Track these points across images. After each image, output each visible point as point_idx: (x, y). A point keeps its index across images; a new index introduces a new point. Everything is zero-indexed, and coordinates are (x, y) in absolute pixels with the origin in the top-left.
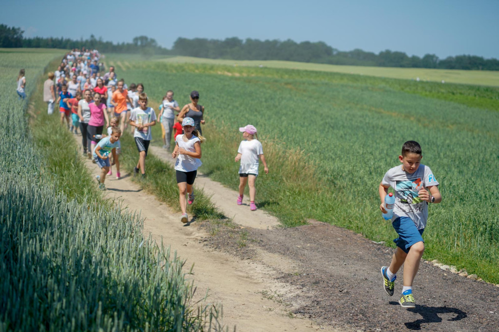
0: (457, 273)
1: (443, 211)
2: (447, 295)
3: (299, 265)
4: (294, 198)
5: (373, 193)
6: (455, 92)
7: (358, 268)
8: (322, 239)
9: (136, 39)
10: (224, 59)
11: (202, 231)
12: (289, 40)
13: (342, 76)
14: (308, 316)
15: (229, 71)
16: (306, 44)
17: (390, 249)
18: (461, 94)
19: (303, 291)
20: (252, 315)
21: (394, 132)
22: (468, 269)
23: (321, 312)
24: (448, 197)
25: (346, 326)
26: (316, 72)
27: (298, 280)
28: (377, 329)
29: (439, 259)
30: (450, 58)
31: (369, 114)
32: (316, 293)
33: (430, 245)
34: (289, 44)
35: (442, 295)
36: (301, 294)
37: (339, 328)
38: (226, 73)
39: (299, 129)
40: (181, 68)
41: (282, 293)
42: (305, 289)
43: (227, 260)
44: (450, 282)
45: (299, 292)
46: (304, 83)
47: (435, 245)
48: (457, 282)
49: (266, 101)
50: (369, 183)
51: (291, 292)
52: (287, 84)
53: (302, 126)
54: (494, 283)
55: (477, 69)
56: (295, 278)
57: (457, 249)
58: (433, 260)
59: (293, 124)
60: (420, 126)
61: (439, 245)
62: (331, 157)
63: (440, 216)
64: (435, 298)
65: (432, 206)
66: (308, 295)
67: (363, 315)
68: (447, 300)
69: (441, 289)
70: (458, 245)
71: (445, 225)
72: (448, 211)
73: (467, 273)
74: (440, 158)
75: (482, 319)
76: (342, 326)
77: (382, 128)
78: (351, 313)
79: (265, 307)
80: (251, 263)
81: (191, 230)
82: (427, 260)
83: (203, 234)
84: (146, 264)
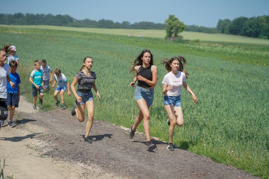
1: (127, 100)
2: (127, 143)
3: (48, 131)
4: (48, 96)
6: (138, 40)
7: (80, 131)
8: (62, 117)
10: (14, 25)
12: (50, 14)
13: (78, 33)
14: (51, 157)
15: (16, 31)
16: (59, 16)
17: (98, 121)
18: (141, 41)
19: (49, 144)
20: (20, 157)
21: (104, 61)
22: (139, 130)
23: (59, 154)
24: (129, 93)
25: (72, 160)
26: (64, 31)
27: (47, 138)
28: (88, 162)
29: (124, 125)
30: (136, 23)
31: (92, 52)
32: (56, 145)
33: (120, 118)
34: (50, 16)
35: (124, 143)
36: (48, 145)
37: (68, 162)
38: (14, 32)
39: (52, 60)
41: (37, 145)
42: (50, 143)
43: (9, 129)
45: (47, 144)
46: (57, 37)
47: (122, 118)
49: (36, 46)
51: (43, 144)
52: (48, 37)
53: (54, 59)
54: (152, 136)
55: (151, 29)
56: (45, 137)
57: (133, 119)
58: (121, 126)
59: (49, 58)
60: (119, 58)
61: (124, 118)
62: (69, 74)
63: (125, 103)
64: (120, 145)
65: (121, 98)
66: (52, 145)
67: (81, 154)
68: (126, 146)
69: (123, 140)
70: (134, 118)
71: (128, 107)
72: (129, 100)
73: (138, 132)
74: (128, 74)
75: (144, 154)
76: (70, 161)
77: (98, 59)
78: (74, 154)
79: (28, 152)
80: (22, 130)
82: (118, 126)
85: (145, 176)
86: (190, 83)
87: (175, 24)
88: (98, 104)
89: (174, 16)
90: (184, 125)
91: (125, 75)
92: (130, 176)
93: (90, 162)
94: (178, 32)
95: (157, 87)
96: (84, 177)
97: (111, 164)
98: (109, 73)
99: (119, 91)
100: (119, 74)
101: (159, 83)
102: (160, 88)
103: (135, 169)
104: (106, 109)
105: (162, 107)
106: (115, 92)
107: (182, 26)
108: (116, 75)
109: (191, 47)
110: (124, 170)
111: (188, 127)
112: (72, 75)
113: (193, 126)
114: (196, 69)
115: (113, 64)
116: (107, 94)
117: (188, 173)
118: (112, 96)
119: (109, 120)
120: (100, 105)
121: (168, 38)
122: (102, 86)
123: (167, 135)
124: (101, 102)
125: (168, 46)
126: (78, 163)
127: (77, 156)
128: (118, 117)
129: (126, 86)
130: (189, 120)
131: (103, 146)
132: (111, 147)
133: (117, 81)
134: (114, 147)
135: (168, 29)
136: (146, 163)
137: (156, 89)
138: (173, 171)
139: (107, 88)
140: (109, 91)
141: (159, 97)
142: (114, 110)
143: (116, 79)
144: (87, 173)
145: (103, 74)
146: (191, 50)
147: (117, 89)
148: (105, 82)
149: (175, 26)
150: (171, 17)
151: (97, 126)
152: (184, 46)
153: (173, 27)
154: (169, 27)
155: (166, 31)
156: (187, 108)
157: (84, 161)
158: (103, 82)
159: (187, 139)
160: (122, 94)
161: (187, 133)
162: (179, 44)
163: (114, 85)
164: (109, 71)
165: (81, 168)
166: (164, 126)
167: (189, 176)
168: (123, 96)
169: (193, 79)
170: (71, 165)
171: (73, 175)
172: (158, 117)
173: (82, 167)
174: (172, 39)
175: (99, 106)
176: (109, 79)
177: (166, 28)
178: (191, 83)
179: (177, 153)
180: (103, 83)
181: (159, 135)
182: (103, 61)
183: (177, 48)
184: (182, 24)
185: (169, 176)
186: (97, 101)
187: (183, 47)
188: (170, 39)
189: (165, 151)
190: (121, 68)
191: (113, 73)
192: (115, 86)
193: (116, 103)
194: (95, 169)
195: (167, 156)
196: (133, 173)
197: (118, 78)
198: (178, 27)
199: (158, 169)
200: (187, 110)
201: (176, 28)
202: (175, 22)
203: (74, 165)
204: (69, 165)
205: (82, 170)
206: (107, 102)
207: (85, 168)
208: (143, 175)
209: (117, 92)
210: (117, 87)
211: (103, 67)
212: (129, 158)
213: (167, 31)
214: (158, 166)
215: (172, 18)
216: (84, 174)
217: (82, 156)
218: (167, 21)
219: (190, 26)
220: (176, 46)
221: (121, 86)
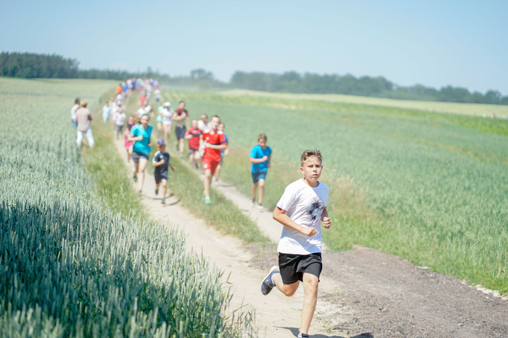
0: (499, 297)
1: (490, 238)
2: (487, 316)
3: (341, 286)
4: (342, 225)
5: (422, 220)
8: (367, 263)
9: (193, 72)
10: (282, 92)
11: (247, 253)
12: (348, 75)
13: (400, 110)
14: (346, 333)
15: (285, 104)
16: (366, 80)
17: (434, 273)
19: (343, 310)
21: (449, 165)
23: (360, 329)
24: (495, 225)
26: (374, 106)
27: (338, 299)
29: (483, 284)
31: (426, 147)
32: (356, 312)
33: (475, 271)
34: (349, 79)
35: (481, 316)
36: (341, 312)
38: (283, 106)
39: (351, 159)
40: (237, 100)
41: (322, 311)
42: (345, 308)
44: (490, 305)
45: (339, 310)
46: (361, 117)
47: (479, 271)
48: (498, 304)
49: (321, 133)
50: (418, 211)
51: (331, 310)
53: (355, 157)
56: (336, 297)
57: (501, 274)
58: (476, 285)
59: (346, 154)
60: (477, 159)
61: (483, 271)
62: (381, 186)
63: (487, 243)
64: (473, 319)
65: (479, 233)
66: (348, 313)
67: (401, 332)
68: (486, 321)
69: (481, 310)
70: (502, 271)
71: (491, 251)
72: (494, 238)
74: (493, 190)
77: (437, 160)
78: (389, 330)
81: (237, 252)
82: (471, 285)
83: (248, 256)
84: (185, 273)
88: (435, 243)
91: (487, 192)
98: (458, 187)
99: (476, 219)
100: (476, 190)
104: (450, 252)
106: (468, 222)
108: (471, 191)
112: (388, 188)
115: (466, 171)
116: (452, 225)
118: (462, 229)
119: (455, 274)
120: (439, 245)
122: (444, 210)
124: (440, 240)
127: (393, 334)
128: (472, 268)
129: (489, 210)
132: (456, 321)
133: (472, 202)
134: (462, 322)
139: (453, 213)
140: (456, 220)
142: (465, 256)
145: (446, 187)
147: (471, 215)
148: (450, 203)
151: (432, 283)
158: (445, 202)
160: (481, 226)
163: (465, 209)
164: (458, 182)
168: (483, 229)
175: (437, 246)
176: (457, 197)
180: (445, 205)
182: (446, 164)
190: (481, 178)
191: (465, 188)
192: (469, 211)
193: (469, 243)
197: (475, 196)
206: (452, 240)
209: (471, 222)
210: (472, 213)
211: (446, 174)
217: (402, 335)
221: (479, 210)
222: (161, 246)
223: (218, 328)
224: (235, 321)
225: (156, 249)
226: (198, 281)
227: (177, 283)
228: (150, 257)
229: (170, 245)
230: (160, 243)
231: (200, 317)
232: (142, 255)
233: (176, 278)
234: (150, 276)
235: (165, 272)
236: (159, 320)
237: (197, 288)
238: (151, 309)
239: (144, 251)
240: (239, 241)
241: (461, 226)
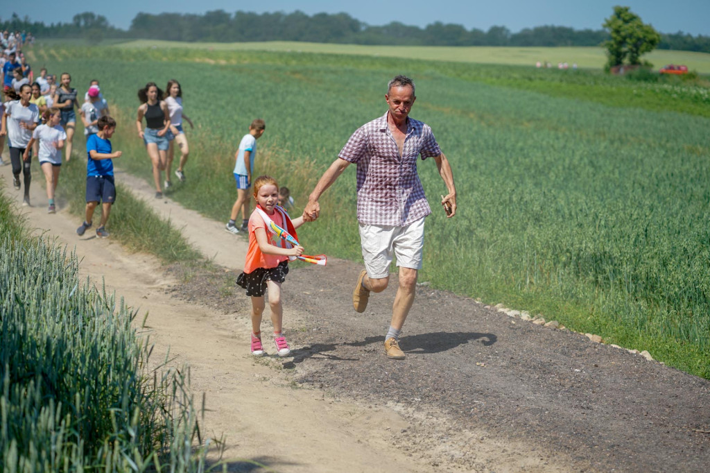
0: (530, 320)
1: (510, 236)
2: (515, 350)
3: (307, 318)
6: (533, 77)
8: (341, 282)
9: (77, 18)
10: (205, 41)
11: (169, 277)
12: (297, 12)
13: (373, 60)
14: (319, 386)
15: (211, 58)
16: (322, 17)
17: (436, 291)
18: (541, 79)
20: (238, 387)
21: (445, 134)
22: (546, 314)
23: (337, 379)
24: (517, 217)
25: (372, 396)
26: (336, 56)
27: (304, 337)
28: (416, 399)
29: (505, 303)
30: (526, 30)
32: (330, 355)
33: (493, 284)
34: (298, 17)
37: (363, 400)
38: (207, 60)
39: (309, 132)
40: (141, 55)
42: (314, 350)
43: (205, 316)
44: (519, 333)
45: (306, 354)
46: (318, 71)
47: (499, 284)
48: (529, 331)
49: (264, 97)
51: (294, 354)
52: (294, 72)
53: (314, 130)
54: (582, 332)
55: (566, 45)
56: (301, 335)
57: (530, 287)
58: (496, 304)
59: (302, 126)
60: (483, 124)
61: (504, 284)
63: (507, 244)
64: (497, 355)
65: (495, 230)
66: (319, 357)
67: (396, 380)
68: (515, 357)
69: (506, 341)
70: (532, 283)
71: (513, 255)
72: (517, 236)
73: (543, 320)
74: (509, 167)
75: (564, 379)
76: (367, 397)
78: (379, 379)
79: (257, 376)
80: (239, 318)
81: (154, 276)
82: (488, 305)
83: (170, 281)
84: (79, 317)
85: (569, 438)
86: (678, 190)
87: (630, 31)
88: (434, 247)
89: (627, 10)
90: (668, 302)
91: (501, 170)
92: (527, 436)
93: (420, 400)
94: (640, 53)
95: (590, 200)
96: (406, 439)
97: (476, 407)
98: (461, 166)
99: (490, 211)
100: (486, 168)
101: (595, 191)
102: (599, 203)
103: (541, 420)
104: (456, 259)
105: (605, 253)
106: (478, 215)
107: (650, 37)
108: (479, 170)
109: (676, 93)
110: (513, 421)
111: (679, 306)
113: (692, 303)
114: (692, 151)
115: (469, 142)
117: (683, 429)
118: (471, 225)
119: (465, 290)
120: (440, 249)
121: (614, 69)
123: (621, 329)
124: (441, 242)
125: (614, 89)
126: (390, 403)
127: (385, 385)
128: (488, 281)
129: (507, 197)
130: (680, 288)
131: (453, 357)
132: (473, 360)
133: (482, 186)
134: (482, 361)
135: (612, 46)
136: (568, 402)
137: (589, 204)
138: (643, 424)
140: (462, 212)
141: (597, 226)
142: (478, 263)
143: (480, 180)
144: (415, 430)
146: (674, 99)
147: (483, 206)
149: (631, 36)
150: (620, 13)
151: (434, 305)
152: (657, 90)
153: (624, 38)
154: (615, 39)
155: (606, 50)
156: (673, 255)
157: (405, 398)
159: (676, 337)
160: (498, 220)
161: (677, 321)
162: (643, 84)
163: (474, 197)
164: (460, 159)
165: (397, 415)
166: (612, 304)
167: (685, 436)
168: (500, 224)
169: (685, 178)
170: (370, 407)
171: (378, 435)
172: (597, 281)
173: (399, 413)
174: (622, 71)
175: (437, 251)
176: (460, 180)
177: (606, 42)
178: (682, 188)
179: (652, 376)
181: (600, 327)
182: (442, 134)
183: (639, 96)
184: (649, 31)
185: (632, 437)
186: (430, 239)
187: (653, 91)
188: (619, 70)
189: (618, 370)
190: (491, 151)
191: (469, 165)
192: (479, 200)
193: (482, 244)
194: (434, 420)
195: (625, 383)
196: (537, 430)
197: (485, 176)
198: (639, 39)
199: (603, 419)
200: (673, 260)
201: (634, 40)
202: (630, 24)
203: (378, 409)
204: (366, 409)
205: (402, 422)
206: (457, 241)
207: (409, 417)
208: (563, 436)
209: (483, 216)
210: (483, 202)
212: (524, 389)
213: (609, 49)
214: (602, 411)
215: (622, 15)
216: (405, 431)
217: (399, 386)
218: (609, 24)
219: (670, 36)
220: (635, 88)
221: (493, 198)
222: (41, 278)
223: (132, 397)
224: (159, 384)
225: (36, 283)
226: (100, 330)
227: (68, 332)
228: (27, 296)
229: (55, 276)
230: (40, 274)
231: (105, 383)
232: (15, 295)
233: (66, 325)
234: (28, 325)
235: (49, 318)
236: (43, 393)
237: (99, 339)
238: (32, 376)
239: (17, 288)
240: (156, 260)
241: (470, 222)
